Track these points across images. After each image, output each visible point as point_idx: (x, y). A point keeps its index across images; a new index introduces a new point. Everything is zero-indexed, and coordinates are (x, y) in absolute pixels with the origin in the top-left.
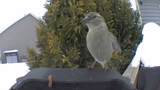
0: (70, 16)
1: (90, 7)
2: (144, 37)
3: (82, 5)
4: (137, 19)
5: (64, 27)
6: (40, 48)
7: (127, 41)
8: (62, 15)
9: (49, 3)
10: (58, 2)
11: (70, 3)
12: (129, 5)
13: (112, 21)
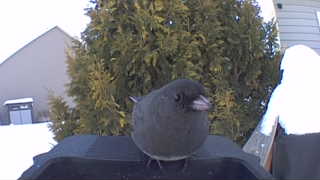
0: (136, 32)
1: (177, 13)
2: (284, 74)
3: (160, 9)
4: (272, 40)
5: (123, 53)
6: (75, 97)
7: (252, 82)
8: (120, 30)
9: (94, 6)
10: (112, 3)
11: (136, 5)
12: (257, 9)
13: (221, 42)
